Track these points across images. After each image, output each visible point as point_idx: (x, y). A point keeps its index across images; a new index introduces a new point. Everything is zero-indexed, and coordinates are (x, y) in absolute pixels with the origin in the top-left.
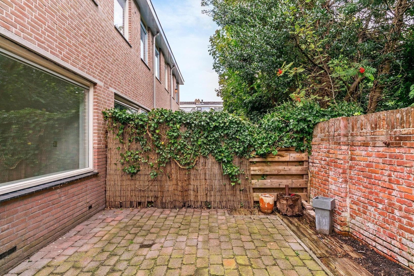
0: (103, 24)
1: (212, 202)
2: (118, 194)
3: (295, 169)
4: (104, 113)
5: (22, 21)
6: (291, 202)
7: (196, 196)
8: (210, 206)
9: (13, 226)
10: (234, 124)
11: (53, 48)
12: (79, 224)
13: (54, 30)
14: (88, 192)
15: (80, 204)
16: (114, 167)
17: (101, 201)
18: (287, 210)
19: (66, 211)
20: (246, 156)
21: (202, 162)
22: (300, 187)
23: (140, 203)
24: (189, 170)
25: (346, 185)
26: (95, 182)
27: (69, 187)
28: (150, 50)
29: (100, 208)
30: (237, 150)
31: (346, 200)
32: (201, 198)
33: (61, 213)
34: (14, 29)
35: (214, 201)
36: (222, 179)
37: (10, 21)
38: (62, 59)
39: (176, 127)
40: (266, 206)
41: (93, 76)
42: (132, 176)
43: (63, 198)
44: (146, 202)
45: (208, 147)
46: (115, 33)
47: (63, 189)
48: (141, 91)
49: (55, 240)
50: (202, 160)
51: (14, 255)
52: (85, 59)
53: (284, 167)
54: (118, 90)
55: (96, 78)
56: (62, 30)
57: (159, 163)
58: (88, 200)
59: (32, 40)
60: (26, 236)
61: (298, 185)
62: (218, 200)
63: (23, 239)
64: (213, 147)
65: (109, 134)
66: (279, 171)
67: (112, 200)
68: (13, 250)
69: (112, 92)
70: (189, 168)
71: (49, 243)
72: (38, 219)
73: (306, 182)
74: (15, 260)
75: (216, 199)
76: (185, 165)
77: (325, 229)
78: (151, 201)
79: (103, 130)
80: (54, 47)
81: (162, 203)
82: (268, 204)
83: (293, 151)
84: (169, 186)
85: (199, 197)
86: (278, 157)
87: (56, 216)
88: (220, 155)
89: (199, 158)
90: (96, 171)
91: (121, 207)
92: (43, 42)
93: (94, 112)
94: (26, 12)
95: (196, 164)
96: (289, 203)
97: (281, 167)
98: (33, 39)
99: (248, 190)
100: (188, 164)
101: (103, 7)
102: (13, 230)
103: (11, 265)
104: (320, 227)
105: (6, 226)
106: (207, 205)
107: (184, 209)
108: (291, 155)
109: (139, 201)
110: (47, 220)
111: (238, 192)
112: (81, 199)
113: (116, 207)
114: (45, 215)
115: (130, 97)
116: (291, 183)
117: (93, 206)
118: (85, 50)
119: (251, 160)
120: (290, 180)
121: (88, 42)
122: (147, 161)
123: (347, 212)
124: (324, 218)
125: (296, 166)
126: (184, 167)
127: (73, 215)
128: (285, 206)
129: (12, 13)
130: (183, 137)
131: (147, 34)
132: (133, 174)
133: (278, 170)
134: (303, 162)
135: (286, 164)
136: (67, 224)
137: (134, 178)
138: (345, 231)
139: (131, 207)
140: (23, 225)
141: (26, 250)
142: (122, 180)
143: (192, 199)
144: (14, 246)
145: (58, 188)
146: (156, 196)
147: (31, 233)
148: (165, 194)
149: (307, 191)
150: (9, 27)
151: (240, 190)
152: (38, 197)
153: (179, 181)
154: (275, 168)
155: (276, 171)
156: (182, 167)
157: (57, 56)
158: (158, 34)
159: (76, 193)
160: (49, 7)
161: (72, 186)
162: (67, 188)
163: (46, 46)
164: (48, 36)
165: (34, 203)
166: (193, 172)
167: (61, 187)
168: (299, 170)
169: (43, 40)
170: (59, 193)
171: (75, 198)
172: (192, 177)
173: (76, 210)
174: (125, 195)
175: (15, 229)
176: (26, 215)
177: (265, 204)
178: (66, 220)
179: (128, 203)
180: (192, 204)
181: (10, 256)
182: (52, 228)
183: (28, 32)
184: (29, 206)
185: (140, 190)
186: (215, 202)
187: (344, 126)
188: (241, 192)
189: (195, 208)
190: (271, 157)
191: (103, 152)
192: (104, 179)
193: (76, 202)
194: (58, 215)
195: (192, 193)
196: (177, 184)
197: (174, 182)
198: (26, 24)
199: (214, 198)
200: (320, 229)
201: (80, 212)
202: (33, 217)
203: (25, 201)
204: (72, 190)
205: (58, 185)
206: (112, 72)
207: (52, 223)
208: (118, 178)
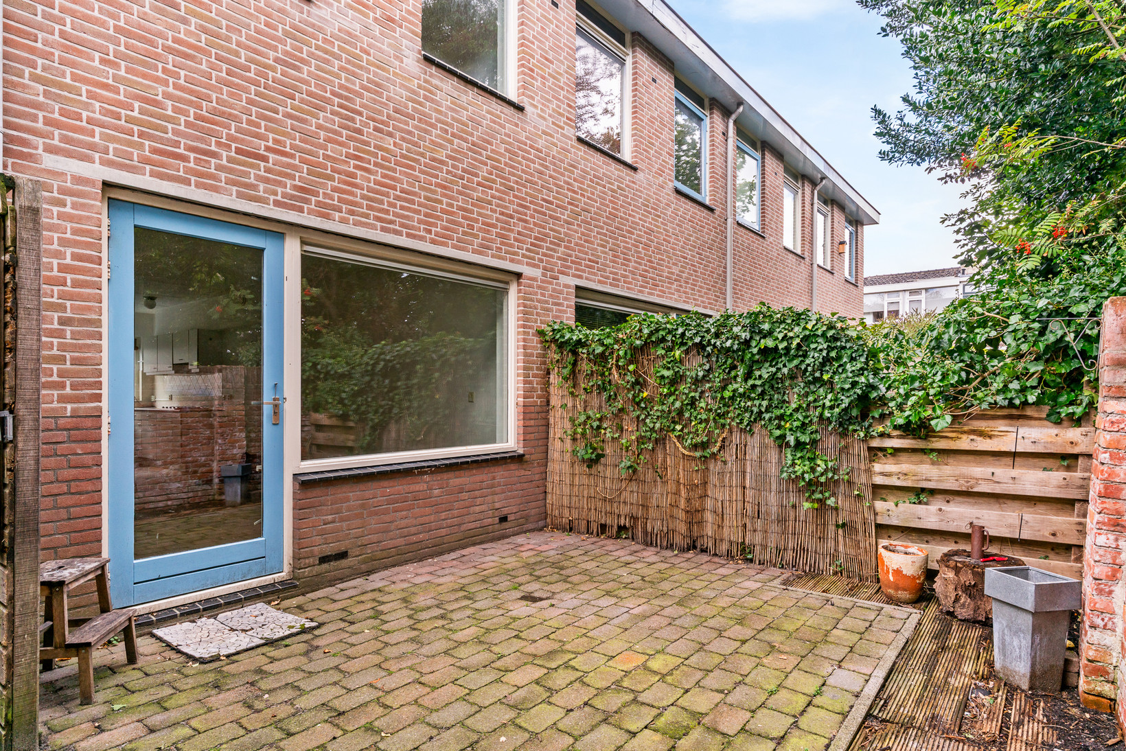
0: (541, 143)
1: (758, 548)
2: (566, 501)
3: (1033, 480)
4: (541, 333)
5: (351, 198)
6: (970, 576)
7: (720, 527)
8: (750, 556)
9: (342, 520)
10: (820, 340)
11: (413, 226)
12: (474, 544)
13: (415, 194)
14: (498, 489)
15: (477, 509)
16: (558, 444)
17: (533, 512)
18: (957, 599)
19: (443, 515)
20: (855, 431)
21: (738, 442)
22: (1052, 539)
23: (603, 528)
24: (704, 459)
25: (1117, 540)
26: (517, 473)
27: (451, 474)
28: (713, 159)
29: (531, 526)
30: (827, 414)
31: (1111, 592)
32: (731, 533)
33: (432, 518)
34: (337, 215)
35: (762, 545)
36: (788, 491)
37: (330, 204)
38: (433, 242)
39: (674, 356)
40: (891, 578)
41: (512, 261)
42: (589, 467)
43: (436, 492)
44: (616, 527)
45: (749, 403)
46: (580, 150)
47: (435, 477)
48: (675, 270)
49: (421, 560)
50: (736, 438)
51: (344, 563)
52: (488, 230)
53: (991, 470)
54: (587, 279)
55: (519, 262)
56: (433, 187)
57: (640, 440)
58: (497, 505)
59: (369, 224)
60: (365, 540)
61: (1047, 534)
62: (773, 545)
63: (360, 543)
64: (760, 405)
65: (551, 376)
66: (973, 482)
67: (557, 514)
68: (343, 555)
69: (566, 286)
70: (705, 457)
71: (406, 562)
72: (387, 518)
73: (1080, 528)
74: (347, 572)
75: (769, 541)
76: (695, 447)
77: (1017, 669)
78: (625, 526)
79: (538, 369)
80: (416, 224)
81: (645, 532)
82: (898, 572)
83: (1040, 419)
84: (660, 496)
85: (726, 531)
86: (972, 437)
87: (422, 520)
88: (779, 427)
89: (731, 431)
90: (521, 451)
91: (571, 529)
92: (391, 222)
93: (519, 333)
94: (358, 181)
95: (722, 447)
96: (963, 579)
97: (979, 469)
98: (371, 221)
99: (860, 527)
100: (704, 446)
101: (540, 106)
102: (342, 526)
103: (340, 576)
104: (1004, 660)
105: (330, 517)
106: (744, 554)
107: (691, 554)
108: (1023, 431)
109: (603, 522)
110: (404, 523)
111: (832, 528)
112: (479, 501)
113: (564, 530)
114: (398, 514)
115: (628, 288)
116: (1017, 522)
117: (511, 518)
118: (489, 213)
119: (875, 443)
120: (1015, 514)
121: (497, 194)
122: (616, 435)
123: (1114, 631)
124: (1016, 633)
125: (1045, 469)
126: (691, 454)
127: (459, 525)
128: (951, 587)
129: (334, 189)
130: (689, 380)
131: (707, 121)
132: (591, 463)
133: (968, 478)
134: (1075, 457)
135: (1009, 460)
136: (446, 539)
137: (593, 471)
138: (1099, 695)
139: (588, 533)
140: (357, 522)
141: (364, 562)
142: (573, 475)
143: (710, 534)
144: (343, 549)
145: (426, 473)
146: (635, 515)
147: (374, 538)
148: (653, 513)
149: (1079, 559)
150: (328, 214)
151: (837, 526)
152: (385, 483)
153: (682, 486)
154: (957, 472)
155: (962, 482)
156: (686, 453)
157: (422, 238)
158: (741, 109)
159: (467, 488)
160: (403, 156)
161: (457, 473)
162: (445, 476)
163: (397, 227)
164: (402, 208)
165: (379, 492)
166: (714, 467)
167: (432, 473)
168: (1055, 483)
169: (391, 217)
170: (427, 482)
171: (465, 495)
172: (714, 479)
173: (466, 518)
174: (577, 505)
175: (344, 524)
176: (363, 506)
177: (888, 572)
178: (443, 532)
179: (583, 524)
180: (710, 544)
181: (338, 562)
182: (414, 538)
183: (363, 213)
184: (368, 494)
185: (605, 499)
186: (764, 547)
187: (1118, 329)
188: (840, 531)
189: (715, 555)
190: (946, 437)
191: (538, 413)
192: (542, 469)
193: (467, 503)
194: (426, 519)
195: (709, 516)
196: (677, 493)
197: (671, 487)
198: (358, 199)
199: (765, 538)
200: (1004, 667)
201: (478, 524)
202: (376, 514)
203: (362, 486)
204: (456, 480)
205: (424, 467)
206: (570, 242)
207: (413, 530)
208: (566, 468)
